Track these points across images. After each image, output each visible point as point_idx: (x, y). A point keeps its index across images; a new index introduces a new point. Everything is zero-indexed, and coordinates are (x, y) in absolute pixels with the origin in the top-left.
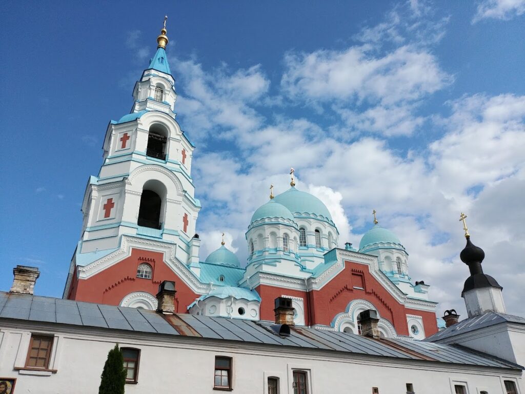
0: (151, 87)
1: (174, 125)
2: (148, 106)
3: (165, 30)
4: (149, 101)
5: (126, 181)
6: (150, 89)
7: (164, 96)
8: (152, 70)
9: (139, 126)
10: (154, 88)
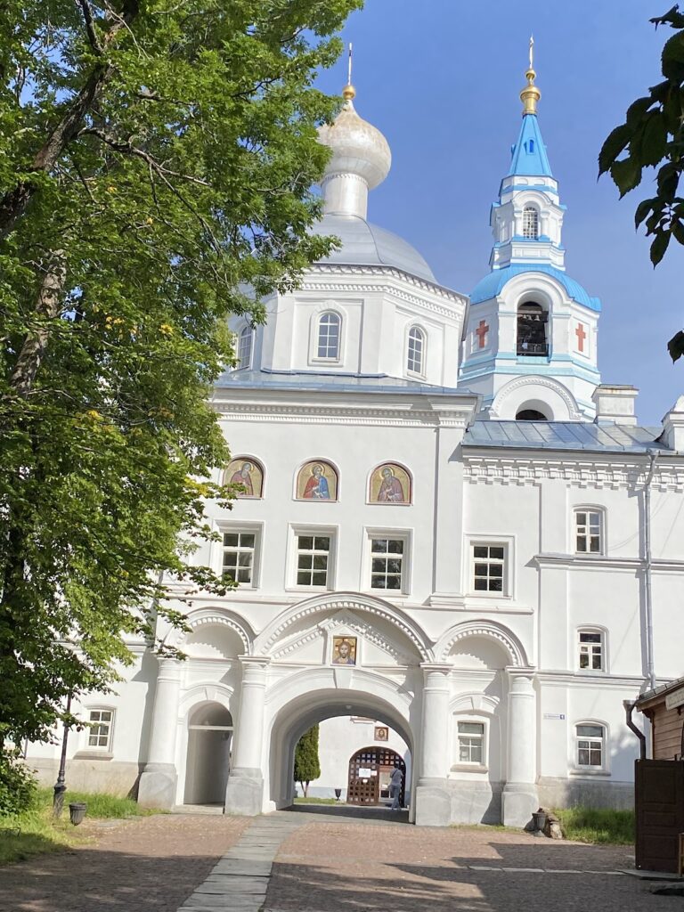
0: (516, 215)
1: (557, 291)
2: (513, 255)
3: (533, 72)
4: (514, 245)
5: (490, 412)
6: (515, 219)
7: (539, 224)
8: (516, 178)
9: (501, 308)
10: (522, 215)
